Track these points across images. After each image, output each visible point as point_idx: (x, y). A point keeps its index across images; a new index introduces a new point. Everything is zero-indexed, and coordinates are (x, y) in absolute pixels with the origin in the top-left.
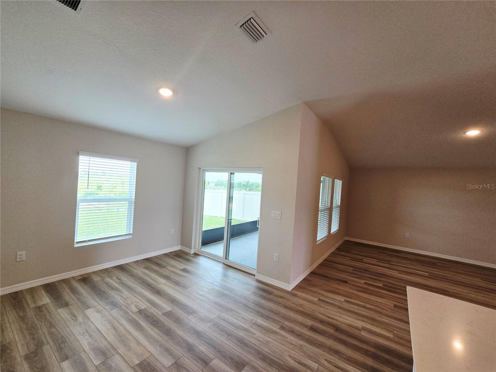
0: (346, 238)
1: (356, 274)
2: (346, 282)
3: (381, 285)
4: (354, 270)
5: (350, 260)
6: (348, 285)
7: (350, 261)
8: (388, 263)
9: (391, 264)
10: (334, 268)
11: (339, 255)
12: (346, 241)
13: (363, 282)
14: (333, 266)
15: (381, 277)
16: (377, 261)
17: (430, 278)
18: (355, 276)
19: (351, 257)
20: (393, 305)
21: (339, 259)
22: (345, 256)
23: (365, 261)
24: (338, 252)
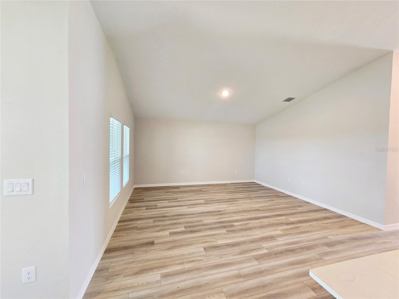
0: (136, 186)
1: (158, 226)
2: (152, 243)
3: (183, 229)
4: (154, 221)
5: (147, 209)
6: (156, 247)
7: (147, 211)
8: (176, 200)
9: (179, 201)
10: (132, 228)
11: (133, 207)
12: (135, 189)
13: (167, 233)
14: (131, 226)
15: (178, 219)
16: (169, 202)
17: (206, 204)
18: (158, 229)
19: (147, 206)
20: (203, 249)
21: (136, 214)
22: (139, 207)
23: (160, 206)
24: (131, 204)
